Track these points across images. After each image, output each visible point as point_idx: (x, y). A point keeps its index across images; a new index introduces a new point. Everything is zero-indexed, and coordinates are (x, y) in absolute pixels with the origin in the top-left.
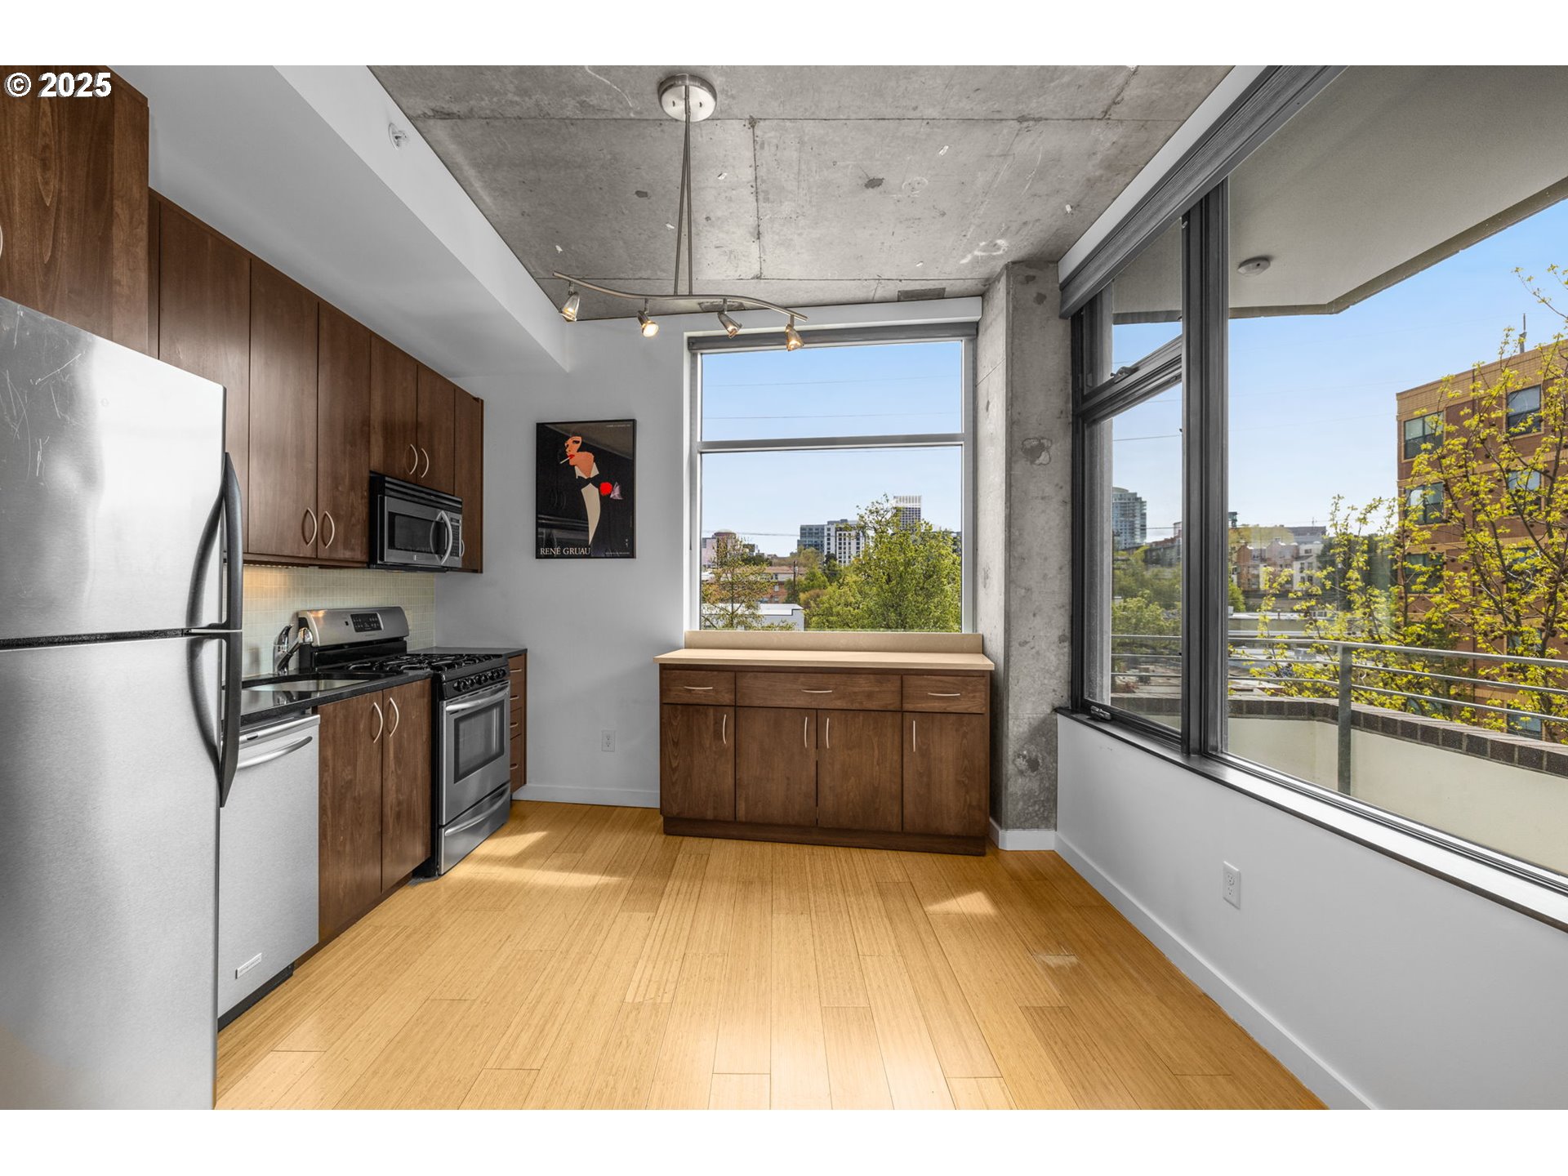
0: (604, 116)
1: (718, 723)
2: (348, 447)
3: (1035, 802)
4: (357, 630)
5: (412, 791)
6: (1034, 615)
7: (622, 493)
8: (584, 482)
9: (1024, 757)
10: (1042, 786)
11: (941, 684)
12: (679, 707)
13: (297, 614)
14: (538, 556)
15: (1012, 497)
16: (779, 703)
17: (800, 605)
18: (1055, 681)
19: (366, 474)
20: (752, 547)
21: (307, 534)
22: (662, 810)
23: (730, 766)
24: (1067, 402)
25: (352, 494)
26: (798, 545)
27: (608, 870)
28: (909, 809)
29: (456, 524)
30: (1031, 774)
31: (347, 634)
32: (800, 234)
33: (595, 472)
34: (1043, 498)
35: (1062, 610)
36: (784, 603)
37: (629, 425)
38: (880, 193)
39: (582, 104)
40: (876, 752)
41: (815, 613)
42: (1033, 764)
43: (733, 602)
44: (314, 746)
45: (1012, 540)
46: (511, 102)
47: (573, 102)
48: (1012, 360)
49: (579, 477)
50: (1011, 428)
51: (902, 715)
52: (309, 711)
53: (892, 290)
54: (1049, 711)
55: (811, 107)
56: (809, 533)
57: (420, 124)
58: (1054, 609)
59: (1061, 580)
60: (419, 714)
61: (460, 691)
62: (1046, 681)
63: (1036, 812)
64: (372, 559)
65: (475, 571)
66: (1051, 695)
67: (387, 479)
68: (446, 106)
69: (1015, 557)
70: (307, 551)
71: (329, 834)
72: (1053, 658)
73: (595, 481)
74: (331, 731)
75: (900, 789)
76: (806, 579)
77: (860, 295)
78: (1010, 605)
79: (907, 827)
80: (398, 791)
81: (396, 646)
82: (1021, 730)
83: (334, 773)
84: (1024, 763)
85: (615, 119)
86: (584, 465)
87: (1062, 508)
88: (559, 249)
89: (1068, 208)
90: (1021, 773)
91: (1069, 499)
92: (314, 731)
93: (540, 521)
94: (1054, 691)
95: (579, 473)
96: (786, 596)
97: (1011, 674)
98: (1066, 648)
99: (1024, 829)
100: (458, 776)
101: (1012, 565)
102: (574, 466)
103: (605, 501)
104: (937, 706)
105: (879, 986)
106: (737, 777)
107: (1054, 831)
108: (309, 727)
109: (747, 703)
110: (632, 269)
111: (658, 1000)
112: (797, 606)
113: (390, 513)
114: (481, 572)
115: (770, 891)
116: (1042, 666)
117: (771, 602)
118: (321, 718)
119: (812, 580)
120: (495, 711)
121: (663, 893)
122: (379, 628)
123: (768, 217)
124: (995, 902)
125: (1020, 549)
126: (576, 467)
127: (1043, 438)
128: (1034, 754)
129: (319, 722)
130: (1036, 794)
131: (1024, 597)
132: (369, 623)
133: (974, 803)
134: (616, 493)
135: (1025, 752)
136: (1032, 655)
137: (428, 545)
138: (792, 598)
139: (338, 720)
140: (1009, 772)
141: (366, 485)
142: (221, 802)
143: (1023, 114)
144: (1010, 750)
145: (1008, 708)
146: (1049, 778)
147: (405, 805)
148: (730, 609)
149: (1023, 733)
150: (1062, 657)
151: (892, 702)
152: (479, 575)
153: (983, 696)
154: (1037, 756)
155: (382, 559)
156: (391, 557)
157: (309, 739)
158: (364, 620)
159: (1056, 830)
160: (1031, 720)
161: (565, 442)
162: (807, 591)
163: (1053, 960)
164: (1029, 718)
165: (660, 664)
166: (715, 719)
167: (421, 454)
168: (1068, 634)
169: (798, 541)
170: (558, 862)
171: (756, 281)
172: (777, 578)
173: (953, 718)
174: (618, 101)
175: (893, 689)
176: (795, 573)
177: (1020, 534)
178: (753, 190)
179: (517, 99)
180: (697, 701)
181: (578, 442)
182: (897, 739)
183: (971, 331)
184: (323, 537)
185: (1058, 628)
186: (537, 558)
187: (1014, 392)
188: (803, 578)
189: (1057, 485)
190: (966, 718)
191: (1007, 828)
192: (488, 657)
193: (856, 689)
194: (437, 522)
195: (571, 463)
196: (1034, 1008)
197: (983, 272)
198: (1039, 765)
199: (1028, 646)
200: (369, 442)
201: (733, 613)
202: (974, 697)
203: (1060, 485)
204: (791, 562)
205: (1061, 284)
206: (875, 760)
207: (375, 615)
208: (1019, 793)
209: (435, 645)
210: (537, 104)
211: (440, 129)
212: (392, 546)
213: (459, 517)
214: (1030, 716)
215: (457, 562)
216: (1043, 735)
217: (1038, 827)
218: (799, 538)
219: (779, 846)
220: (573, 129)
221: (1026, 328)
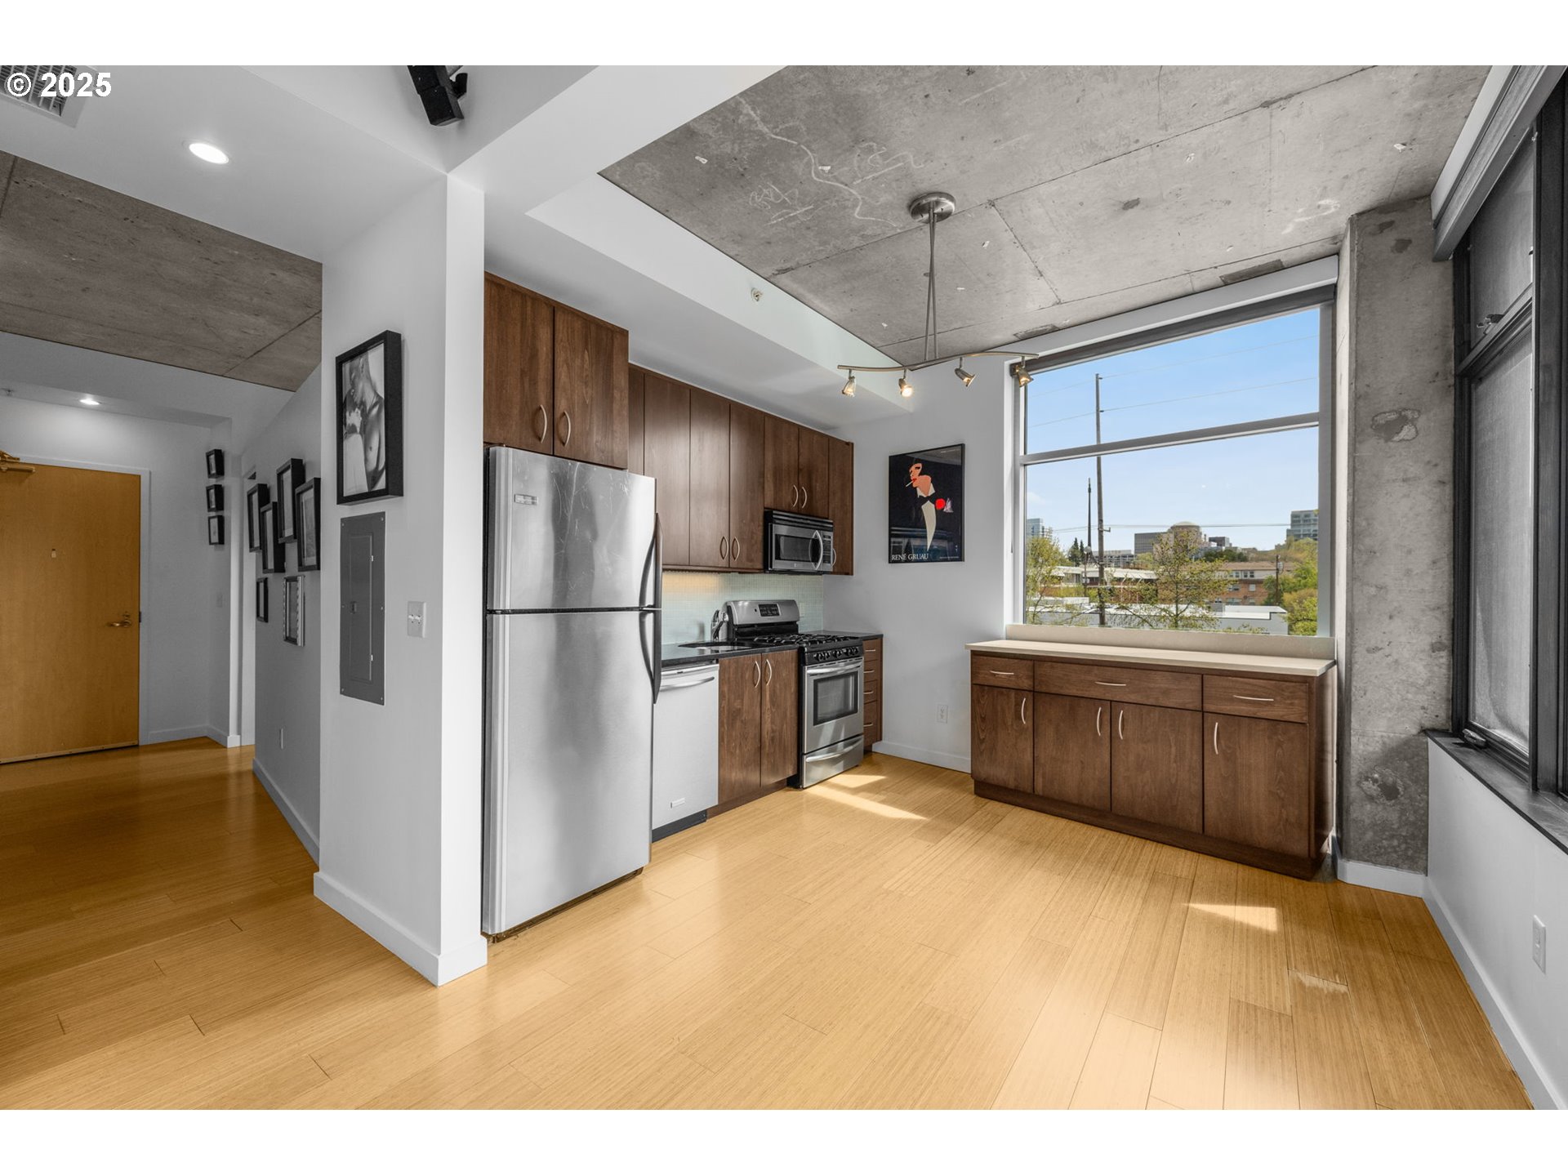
0: (880, 238)
1: (1018, 705)
2: (749, 493)
3: (1392, 837)
4: (762, 615)
5: (783, 725)
6: (1391, 617)
7: (953, 507)
8: (923, 500)
9: (1375, 781)
10: (1404, 818)
11: (1248, 687)
12: (986, 688)
13: (726, 603)
14: (891, 561)
15: (1357, 483)
16: (1074, 692)
17: (1284, 607)
18: (1426, 697)
19: (761, 511)
20: (1220, 541)
21: (723, 553)
22: (972, 775)
23: (1030, 743)
24: (1446, 360)
25: (752, 524)
26: (1287, 536)
27: (916, 810)
28: (1211, 812)
29: (828, 539)
30: (1385, 801)
31: (757, 618)
32: (1079, 262)
33: (932, 491)
34: (1404, 480)
35: (1438, 612)
36: (1262, 605)
37: (959, 449)
38: (1143, 209)
39: (863, 236)
40: (1173, 750)
41: (1300, 618)
42: (1390, 792)
43: (1177, 602)
44: (716, 683)
45: (1355, 532)
46: (819, 251)
47: (856, 238)
48: (1357, 326)
49: (921, 496)
50: (1355, 404)
51: (1203, 714)
52: (715, 661)
53: (1213, 277)
54: (1414, 731)
55: (1035, 177)
56: (1305, 521)
57: (772, 280)
58: (1423, 611)
59: (1434, 577)
60: (789, 674)
61: (816, 661)
62: (1410, 696)
63: (1394, 847)
64: (766, 568)
65: (847, 574)
66: (1419, 714)
67: (774, 512)
68: (783, 266)
69: (1360, 551)
70: (723, 563)
71: (726, 740)
72: (1420, 668)
73: (933, 499)
74: (727, 676)
75: (1201, 790)
76: (1297, 576)
77: (1177, 290)
78: (1353, 605)
79: (1209, 830)
80: (772, 722)
81: (790, 627)
82: (1371, 749)
83: (729, 701)
84: (1375, 787)
85: (889, 237)
86: (924, 486)
87: (1437, 490)
88: (885, 325)
89: (1399, 147)
90: (1371, 798)
91: (1449, 478)
92: (716, 674)
93: (893, 532)
94: (1423, 708)
95: (920, 493)
96: (1265, 598)
97: (1354, 683)
98: (1444, 658)
99: (1375, 863)
100: (817, 721)
101: (1356, 560)
102: (916, 488)
103: (940, 514)
104: (1244, 710)
105: (1092, 940)
106: (1036, 755)
107: (1423, 876)
108: (713, 671)
109: (1044, 689)
110: (945, 324)
111: (905, 893)
112: (1279, 609)
113: (776, 535)
114: (852, 574)
115: (1041, 853)
116: (1404, 678)
117: (1243, 604)
118: (720, 667)
119: (1305, 578)
120: (851, 678)
121: (949, 833)
122: (778, 614)
123: (1041, 259)
124: (1284, 919)
125: (1368, 541)
126: (918, 489)
127: (1405, 409)
128: (1391, 779)
129: (718, 668)
130: (1395, 826)
131: (1374, 596)
132: (771, 611)
133: (1292, 820)
134: (948, 508)
135: (1376, 776)
136: (1388, 664)
137: (808, 557)
138: (1274, 599)
139: (731, 670)
140: (1352, 795)
141: (761, 518)
142: (654, 701)
143: (1266, 100)
144: (1352, 770)
145: (1350, 721)
146: (1415, 812)
147: (777, 734)
148: (1173, 609)
149: (1374, 753)
150: (1436, 669)
151: (1190, 700)
152: (850, 576)
153: (1304, 705)
154: (1395, 783)
155: (771, 567)
156: (777, 565)
157: (713, 678)
158: (767, 608)
159: (1427, 875)
160: (1386, 739)
161: (909, 469)
162: (1296, 591)
163: (1310, 980)
164: (1382, 736)
165: (972, 651)
166: (1016, 701)
167: (801, 494)
168: (1446, 639)
169: (1288, 531)
170: (883, 797)
171: (1058, 306)
172: (1252, 576)
173: (1263, 724)
174: (885, 226)
175: (1193, 688)
176: (1277, 570)
177: (1369, 524)
178: (1018, 244)
179: (821, 248)
180: (1000, 684)
181: (919, 468)
182: (1197, 738)
183: (1326, 295)
184: (732, 554)
185: (1430, 634)
186: (890, 562)
187: (1360, 361)
188: (1291, 576)
189: (1429, 462)
190: (1281, 726)
191: (1349, 858)
192: (845, 638)
193: (1152, 685)
194: (813, 540)
195: (914, 486)
196: (1248, 1004)
197: (1326, 231)
198: (1399, 793)
199: (1381, 652)
200: (764, 488)
201: (1177, 615)
202: (1292, 704)
203: (1434, 463)
204: (1276, 557)
205: (1435, 221)
206: (1172, 757)
207: (775, 606)
208: (1367, 821)
209: (822, 629)
210: (835, 247)
211: (784, 279)
212: (778, 558)
213: (831, 534)
214: (1384, 734)
215: (829, 567)
216: (1405, 759)
217: (1397, 866)
218: (1289, 527)
219: (1073, 824)
220: (862, 252)
221: (1378, 285)
